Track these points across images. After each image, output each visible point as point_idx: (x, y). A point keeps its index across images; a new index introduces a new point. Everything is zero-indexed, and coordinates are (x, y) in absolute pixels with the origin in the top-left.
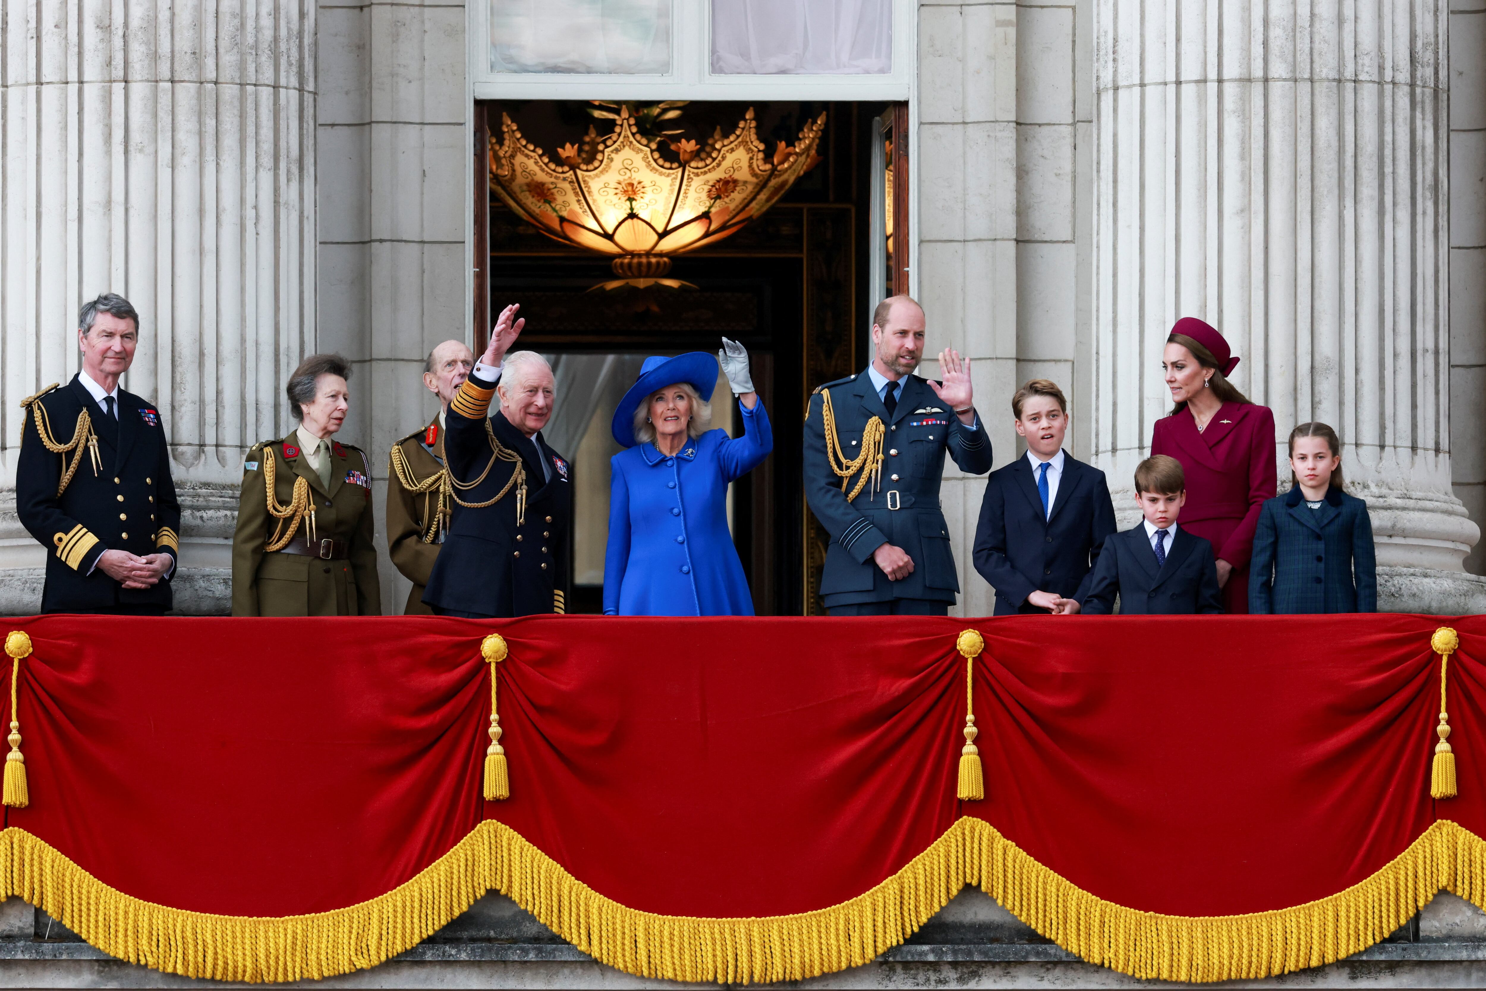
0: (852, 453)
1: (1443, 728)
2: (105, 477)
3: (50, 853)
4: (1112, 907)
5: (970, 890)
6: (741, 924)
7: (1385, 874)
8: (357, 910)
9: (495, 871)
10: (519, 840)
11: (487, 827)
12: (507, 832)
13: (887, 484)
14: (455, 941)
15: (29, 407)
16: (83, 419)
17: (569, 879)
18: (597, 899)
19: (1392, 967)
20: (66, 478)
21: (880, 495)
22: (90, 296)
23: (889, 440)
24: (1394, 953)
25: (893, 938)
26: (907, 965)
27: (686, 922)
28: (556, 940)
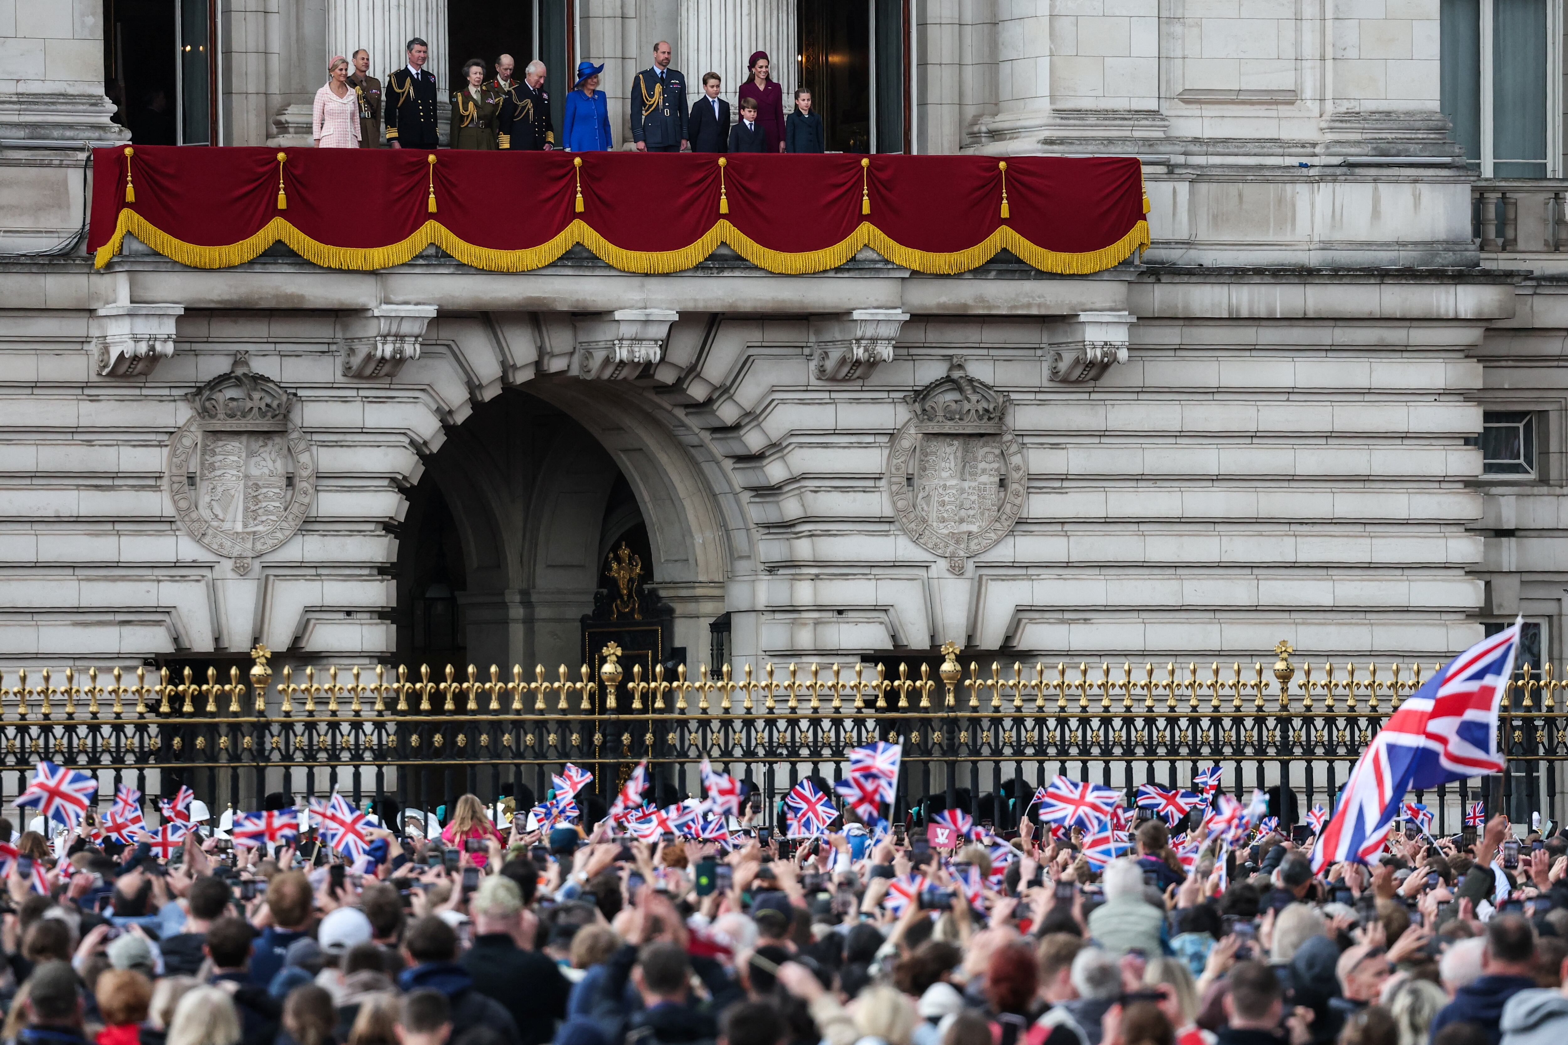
0: (652, 96)
1: (865, 192)
2: (415, 100)
3: (443, 228)
4: (767, 250)
5: (723, 244)
6: (655, 254)
7: (848, 240)
8: (538, 248)
9: (579, 235)
10: (586, 226)
11: (576, 221)
12: (583, 223)
13: (665, 107)
14: (568, 259)
15: (390, 76)
16: (408, 80)
17: (602, 239)
18: (611, 246)
19: (849, 270)
20: (402, 100)
21: (663, 111)
22: (410, 38)
23: (664, 91)
24: (851, 265)
25: (701, 260)
26: (703, 268)
27: (638, 253)
28: (597, 258)
